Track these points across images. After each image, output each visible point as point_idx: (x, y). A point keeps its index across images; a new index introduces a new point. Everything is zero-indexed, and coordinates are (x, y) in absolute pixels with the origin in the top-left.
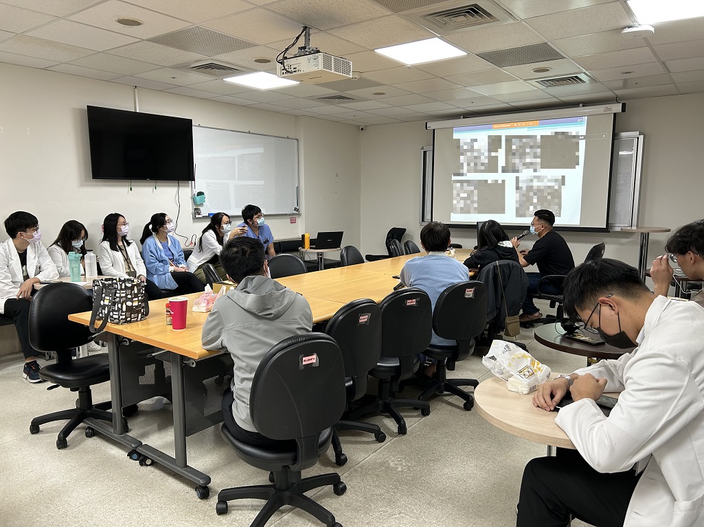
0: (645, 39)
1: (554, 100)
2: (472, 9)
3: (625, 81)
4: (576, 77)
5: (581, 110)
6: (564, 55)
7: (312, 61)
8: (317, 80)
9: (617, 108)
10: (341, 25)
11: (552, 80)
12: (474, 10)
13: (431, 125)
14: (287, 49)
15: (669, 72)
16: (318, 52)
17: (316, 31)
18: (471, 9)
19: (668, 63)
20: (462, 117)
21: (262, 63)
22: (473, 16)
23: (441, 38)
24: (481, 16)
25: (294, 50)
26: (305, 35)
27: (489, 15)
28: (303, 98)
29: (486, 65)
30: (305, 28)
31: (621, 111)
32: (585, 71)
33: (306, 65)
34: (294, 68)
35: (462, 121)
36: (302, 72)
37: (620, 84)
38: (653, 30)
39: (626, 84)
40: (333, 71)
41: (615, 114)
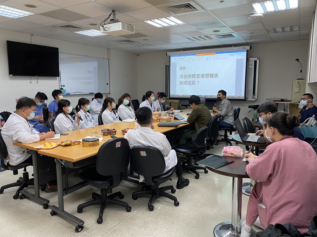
0: (260, 19)
1: (222, 44)
3: (251, 36)
4: (231, 34)
5: (233, 48)
6: (226, 25)
7: (117, 26)
8: (119, 34)
9: (248, 48)
10: (129, 10)
11: (221, 36)
12: (188, 6)
13: (169, 54)
14: (105, 20)
15: (269, 33)
16: (120, 22)
17: (118, 12)
18: (186, 5)
21: (94, 26)
22: (187, 8)
23: (174, 17)
24: (191, 8)
25: (109, 20)
26: (113, 14)
27: (194, 8)
28: (112, 41)
29: (193, 28)
30: (113, 11)
31: (249, 49)
32: (234, 32)
33: (114, 27)
34: (109, 29)
35: (182, 52)
36: (112, 31)
37: (249, 38)
38: (263, 16)
39: (251, 37)
40: (126, 30)
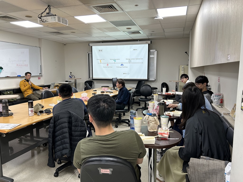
0: (160, 21)
2: (110, 6)
4: (139, 32)
5: (139, 42)
6: (136, 24)
7: (53, 18)
8: (55, 26)
9: (149, 42)
10: (63, 6)
11: (131, 32)
13: (91, 45)
14: (42, 13)
15: (164, 32)
16: (55, 15)
17: (53, 7)
19: (164, 29)
20: (101, 42)
21: (29, 17)
23: (99, 15)
24: (113, 9)
25: (45, 14)
30: (49, 6)
34: (46, 21)
35: (101, 44)
36: (49, 22)
37: (150, 35)
38: (163, 19)
39: (152, 35)
40: (61, 23)
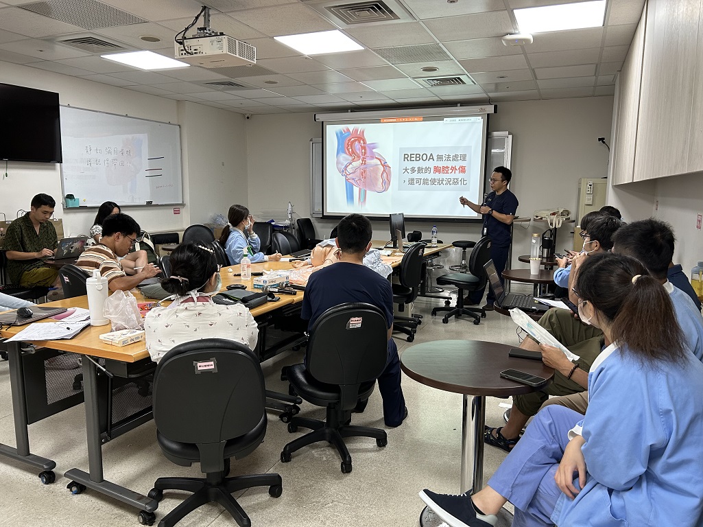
0: (522, 47)
1: (436, 99)
2: (377, 6)
4: (459, 78)
5: (459, 109)
6: (452, 57)
7: (215, 43)
9: (490, 109)
10: (243, 9)
11: (437, 80)
12: (379, 7)
13: (321, 117)
15: (536, 79)
16: (222, 34)
17: (216, 12)
18: (375, 5)
19: (536, 70)
20: (349, 111)
21: (151, 42)
22: (376, 11)
23: (344, 31)
25: (194, 30)
27: (391, 12)
28: (189, 82)
29: (380, 61)
30: (204, 8)
31: (493, 112)
32: (467, 73)
33: (207, 47)
34: (195, 50)
35: (349, 114)
36: (204, 54)
37: (493, 87)
38: (532, 39)
39: (497, 87)
40: (237, 56)
41: (488, 115)
